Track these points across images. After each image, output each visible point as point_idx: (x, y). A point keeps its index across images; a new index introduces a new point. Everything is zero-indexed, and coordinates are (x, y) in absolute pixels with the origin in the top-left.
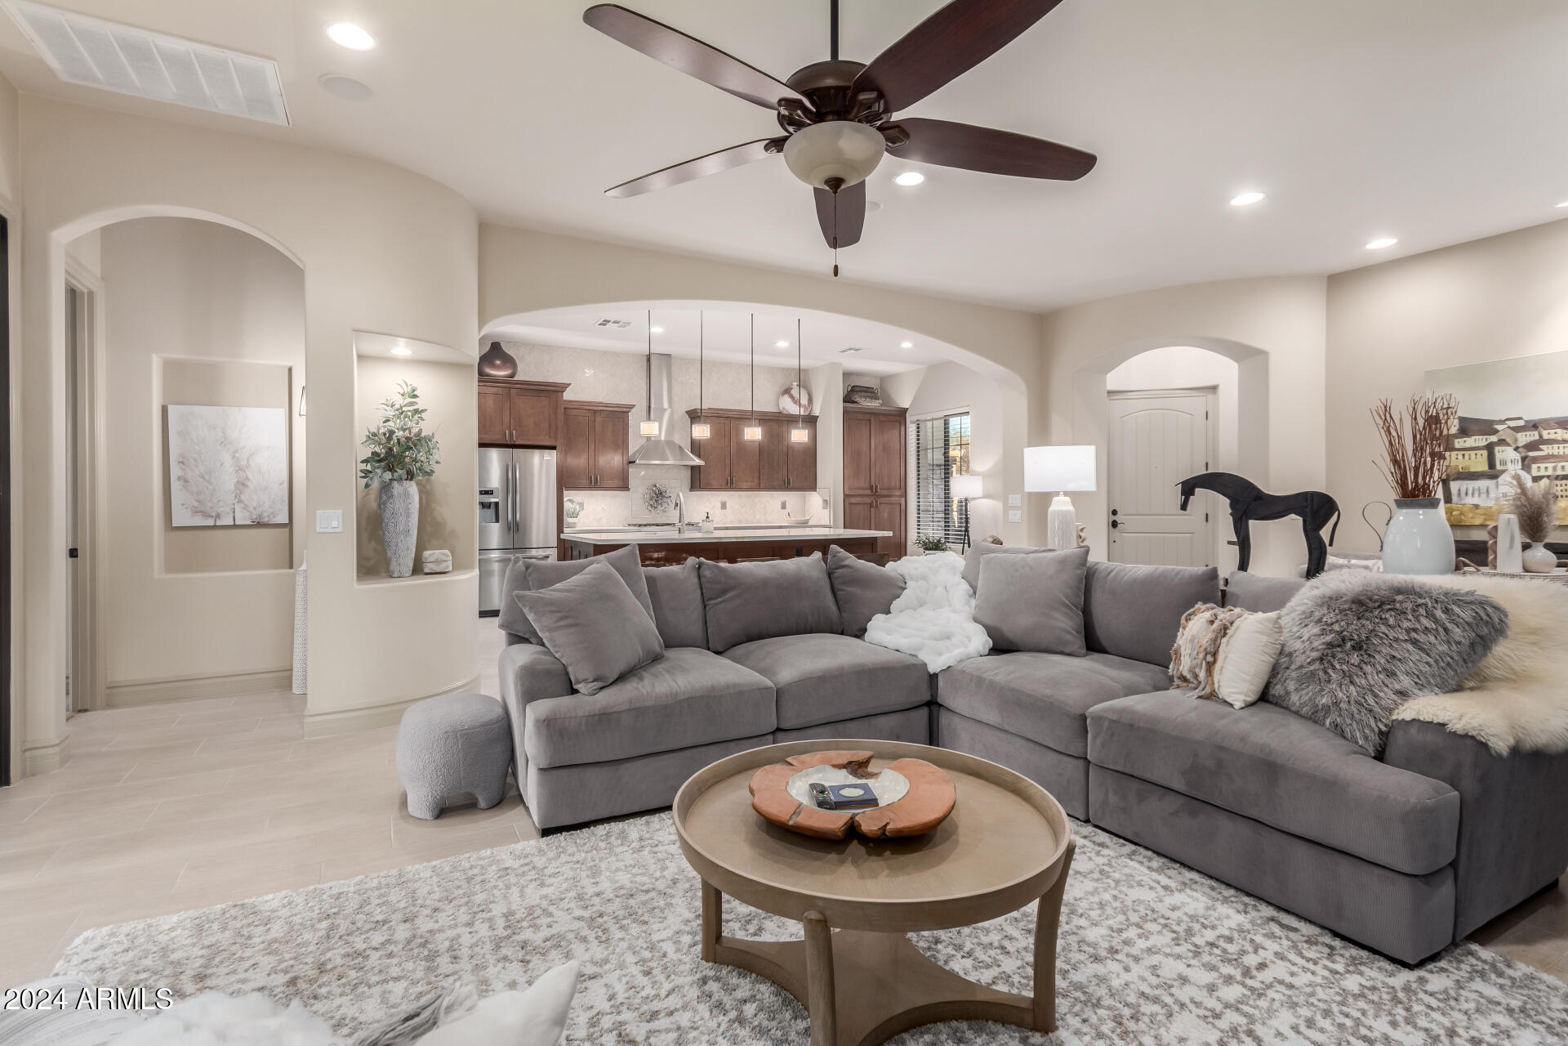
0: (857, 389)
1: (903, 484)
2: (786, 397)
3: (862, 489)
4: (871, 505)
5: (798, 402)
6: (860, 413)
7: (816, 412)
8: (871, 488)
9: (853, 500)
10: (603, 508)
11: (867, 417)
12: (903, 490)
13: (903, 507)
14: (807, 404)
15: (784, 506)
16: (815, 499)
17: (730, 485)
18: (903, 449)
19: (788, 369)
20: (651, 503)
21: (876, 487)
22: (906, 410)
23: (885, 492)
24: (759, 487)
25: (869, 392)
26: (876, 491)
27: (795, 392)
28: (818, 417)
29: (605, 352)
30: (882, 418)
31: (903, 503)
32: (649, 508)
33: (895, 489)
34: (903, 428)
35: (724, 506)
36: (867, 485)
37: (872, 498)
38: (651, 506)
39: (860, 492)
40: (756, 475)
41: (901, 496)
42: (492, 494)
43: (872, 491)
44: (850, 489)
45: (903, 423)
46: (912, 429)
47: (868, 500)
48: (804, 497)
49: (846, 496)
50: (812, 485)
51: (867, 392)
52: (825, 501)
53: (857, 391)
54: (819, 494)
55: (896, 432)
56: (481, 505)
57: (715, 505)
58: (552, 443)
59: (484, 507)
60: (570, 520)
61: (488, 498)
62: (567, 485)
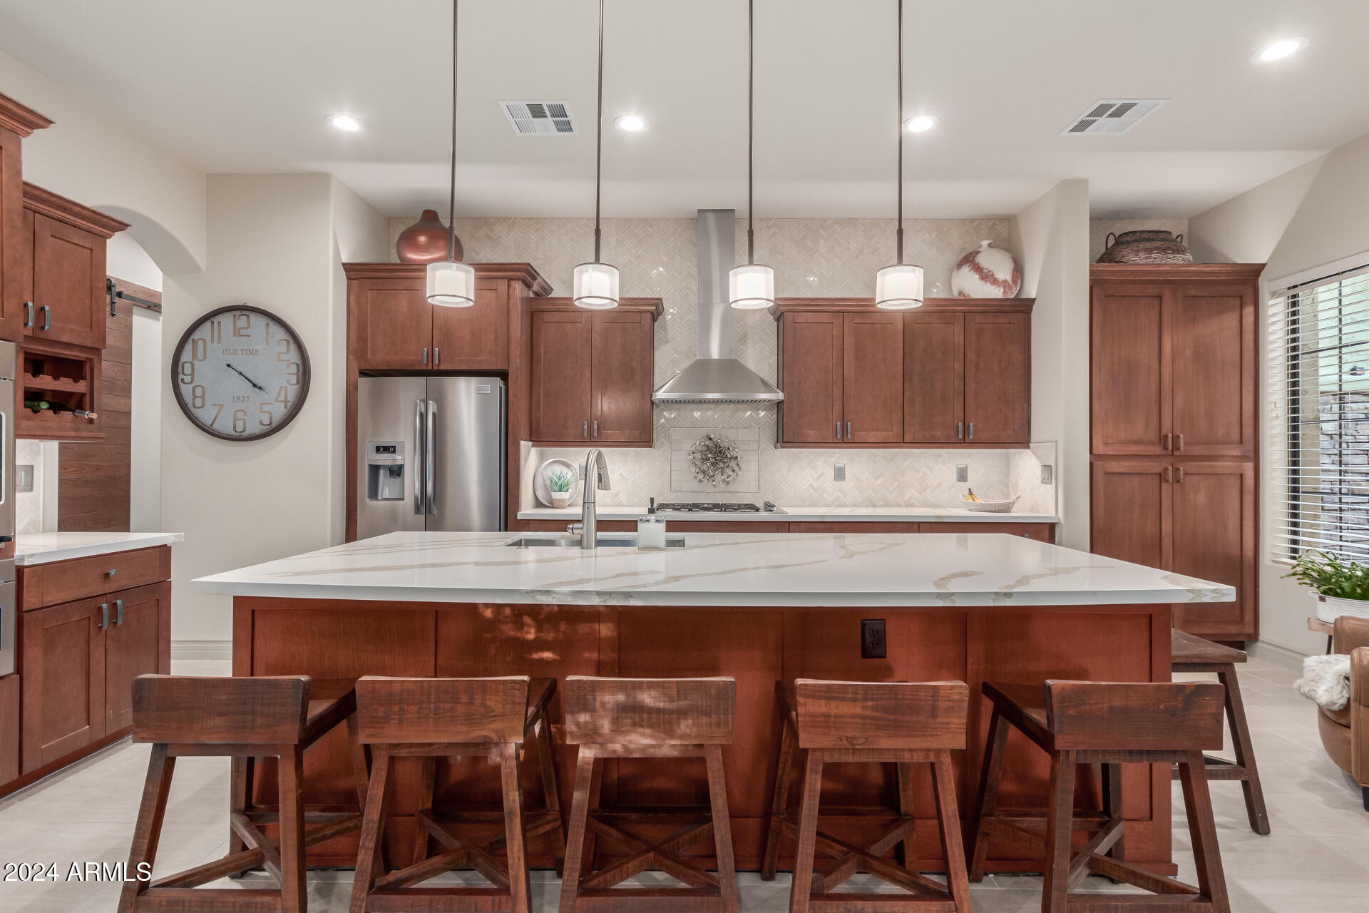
0: (1129, 238)
1: (1248, 431)
2: (966, 270)
3: (1138, 442)
4: (1161, 477)
5: (986, 276)
6: (1133, 282)
7: (1031, 291)
8: (1163, 440)
9: (1114, 466)
10: (621, 475)
11: (1152, 290)
12: (1249, 446)
13: (1249, 481)
14: (1008, 277)
15: (962, 476)
16: (1027, 464)
17: (844, 437)
18: (1249, 356)
19: (973, 221)
20: (705, 467)
21: (1176, 439)
22: (1257, 270)
23: (1198, 450)
24: (902, 441)
25: (1160, 240)
26: (1176, 447)
27: (984, 260)
28: (1034, 300)
29: (628, 220)
30: (1192, 291)
31: (1249, 474)
32: (701, 476)
33: (1226, 442)
34: (1249, 310)
35: (840, 474)
36: (1153, 435)
37: (1166, 463)
38: (704, 472)
39: (1133, 449)
40: (897, 417)
41: (1243, 458)
42: (394, 452)
43: (1165, 448)
44: (1106, 444)
45: (1249, 299)
46: (1274, 312)
47: (1155, 467)
48: (1008, 458)
49: (1095, 458)
50: (1021, 439)
51: (1153, 240)
52: (1047, 468)
53: (1128, 243)
54: (1033, 453)
55: (1231, 320)
56: (375, 469)
57: (823, 474)
58: (500, 366)
59: (382, 472)
60: (556, 496)
61: (384, 459)
62: (542, 437)
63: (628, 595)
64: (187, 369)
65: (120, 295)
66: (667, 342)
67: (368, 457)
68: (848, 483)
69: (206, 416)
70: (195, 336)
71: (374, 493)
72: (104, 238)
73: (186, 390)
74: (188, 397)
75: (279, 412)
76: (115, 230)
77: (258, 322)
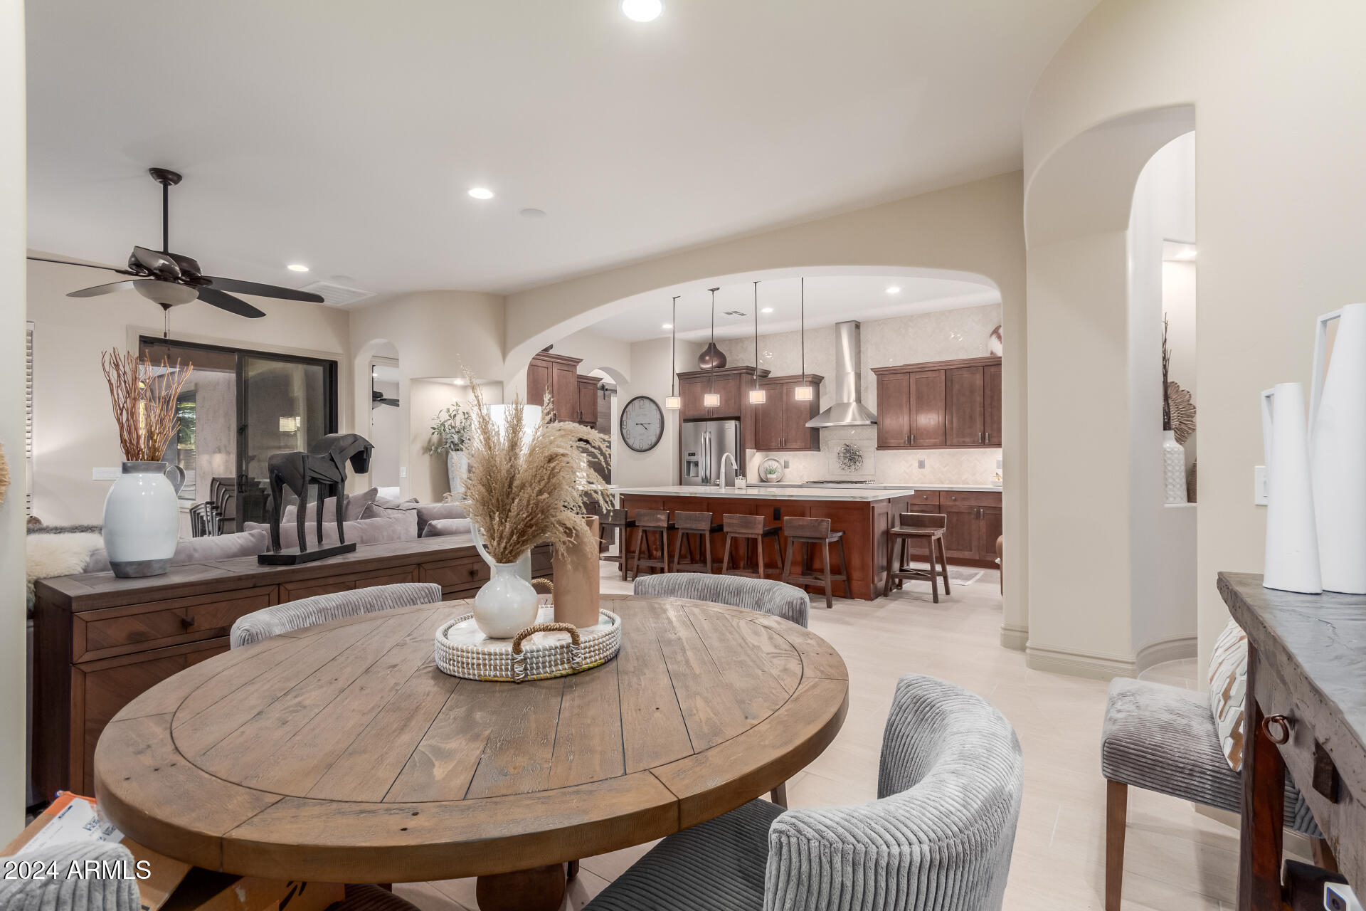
10: (804, 466)
17: (912, 444)
20: (845, 462)
32: (843, 466)
35: (921, 465)
38: (845, 464)
42: (695, 455)
56: (689, 463)
57: (911, 465)
58: (736, 415)
59: (692, 465)
60: (769, 476)
61: (693, 459)
62: (760, 446)
63: (696, 493)
64: (625, 424)
65: (607, 390)
66: (826, 394)
67: (686, 457)
68: (927, 470)
69: (630, 442)
70: (627, 410)
71: (688, 473)
72: (575, 366)
73: (624, 431)
74: (625, 435)
75: (654, 439)
76: (578, 362)
77: (647, 402)
